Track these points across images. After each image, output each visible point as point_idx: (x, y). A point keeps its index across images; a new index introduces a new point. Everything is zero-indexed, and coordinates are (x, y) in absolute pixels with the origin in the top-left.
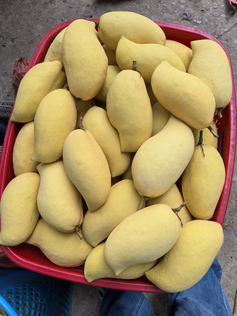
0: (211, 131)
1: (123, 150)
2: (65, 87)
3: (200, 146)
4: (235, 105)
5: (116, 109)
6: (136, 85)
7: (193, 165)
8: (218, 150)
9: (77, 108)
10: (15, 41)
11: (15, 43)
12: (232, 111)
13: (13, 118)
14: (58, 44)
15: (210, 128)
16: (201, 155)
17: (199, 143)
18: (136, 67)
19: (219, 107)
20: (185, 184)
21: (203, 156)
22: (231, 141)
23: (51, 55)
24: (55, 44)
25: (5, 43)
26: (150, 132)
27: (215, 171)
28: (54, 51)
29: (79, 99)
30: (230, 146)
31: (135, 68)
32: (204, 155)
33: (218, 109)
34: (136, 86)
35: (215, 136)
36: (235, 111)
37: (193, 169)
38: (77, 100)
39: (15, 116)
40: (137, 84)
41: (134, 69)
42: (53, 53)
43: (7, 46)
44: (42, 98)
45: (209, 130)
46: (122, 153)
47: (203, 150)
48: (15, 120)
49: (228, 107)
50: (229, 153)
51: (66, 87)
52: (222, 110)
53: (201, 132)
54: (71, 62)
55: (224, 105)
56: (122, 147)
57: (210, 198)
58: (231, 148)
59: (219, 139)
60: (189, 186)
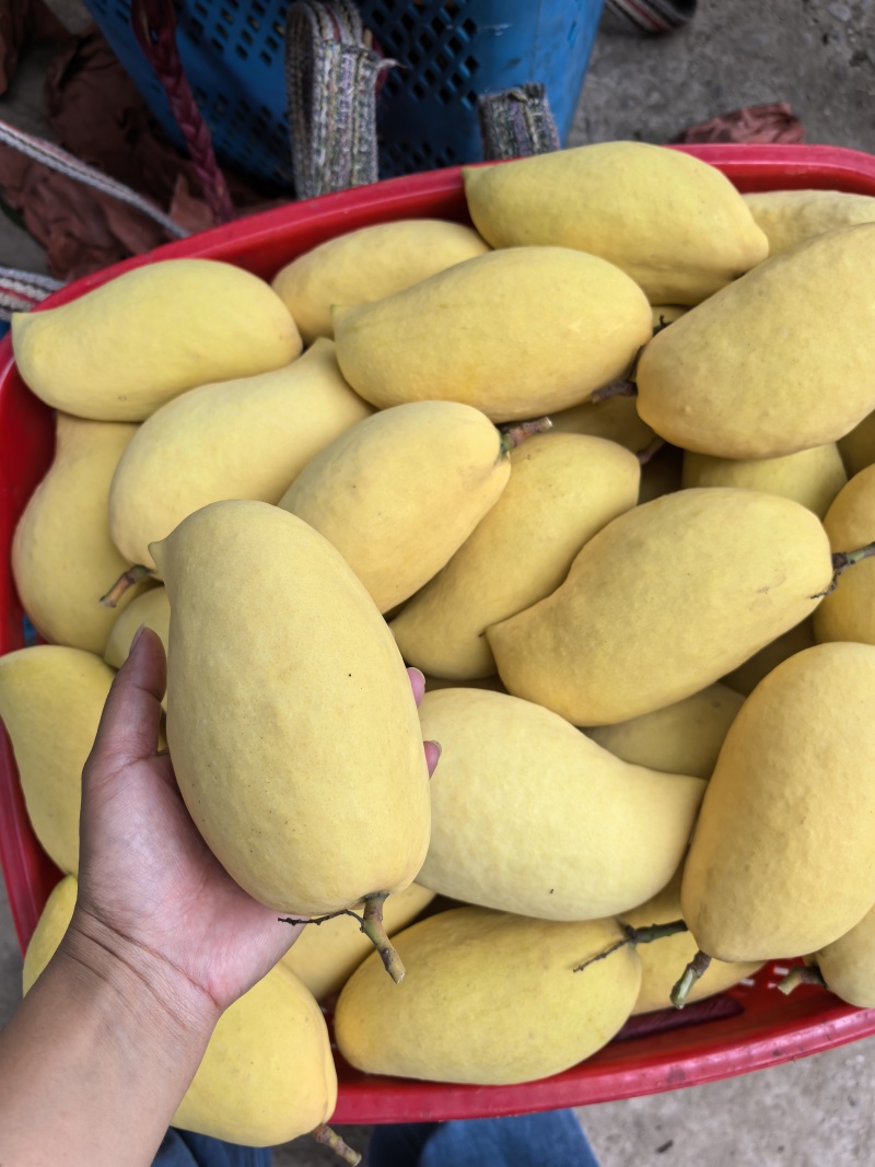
0: (689, 966)
1: (492, 634)
2: (663, 311)
3: (620, 937)
4: (863, 1031)
5: (637, 545)
6: (766, 589)
7: (531, 936)
8: (633, 1021)
9: (596, 392)
10: (858, 69)
11: (852, 71)
12: (832, 1027)
13: (474, 174)
14: (839, 216)
15: (700, 962)
16: (580, 955)
17: (631, 931)
18: (853, 562)
19: (823, 964)
20: (447, 925)
21: (576, 964)
22: (695, 1060)
23: (788, 212)
24: (835, 207)
25: (836, 38)
26: (598, 716)
27: (531, 1035)
28: (806, 212)
29: (633, 389)
30: (674, 1065)
31: (849, 558)
32: (581, 968)
33: (809, 966)
34: (760, 591)
35: (676, 990)
36: (836, 1041)
37: (508, 940)
38: (627, 380)
39: (484, 177)
40: (770, 592)
41: (840, 560)
42: (799, 214)
43: (829, 47)
44: (587, 247)
45: (691, 959)
46: (483, 635)
47: (603, 955)
48: (470, 185)
49: (839, 1006)
50: (641, 1067)
51: (662, 318)
52: (815, 982)
53: (680, 926)
54: (761, 293)
55: (838, 986)
56: (501, 625)
57: (419, 1045)
58: (666, 1069)
59: (672, 1011)
60: (440, 945)
